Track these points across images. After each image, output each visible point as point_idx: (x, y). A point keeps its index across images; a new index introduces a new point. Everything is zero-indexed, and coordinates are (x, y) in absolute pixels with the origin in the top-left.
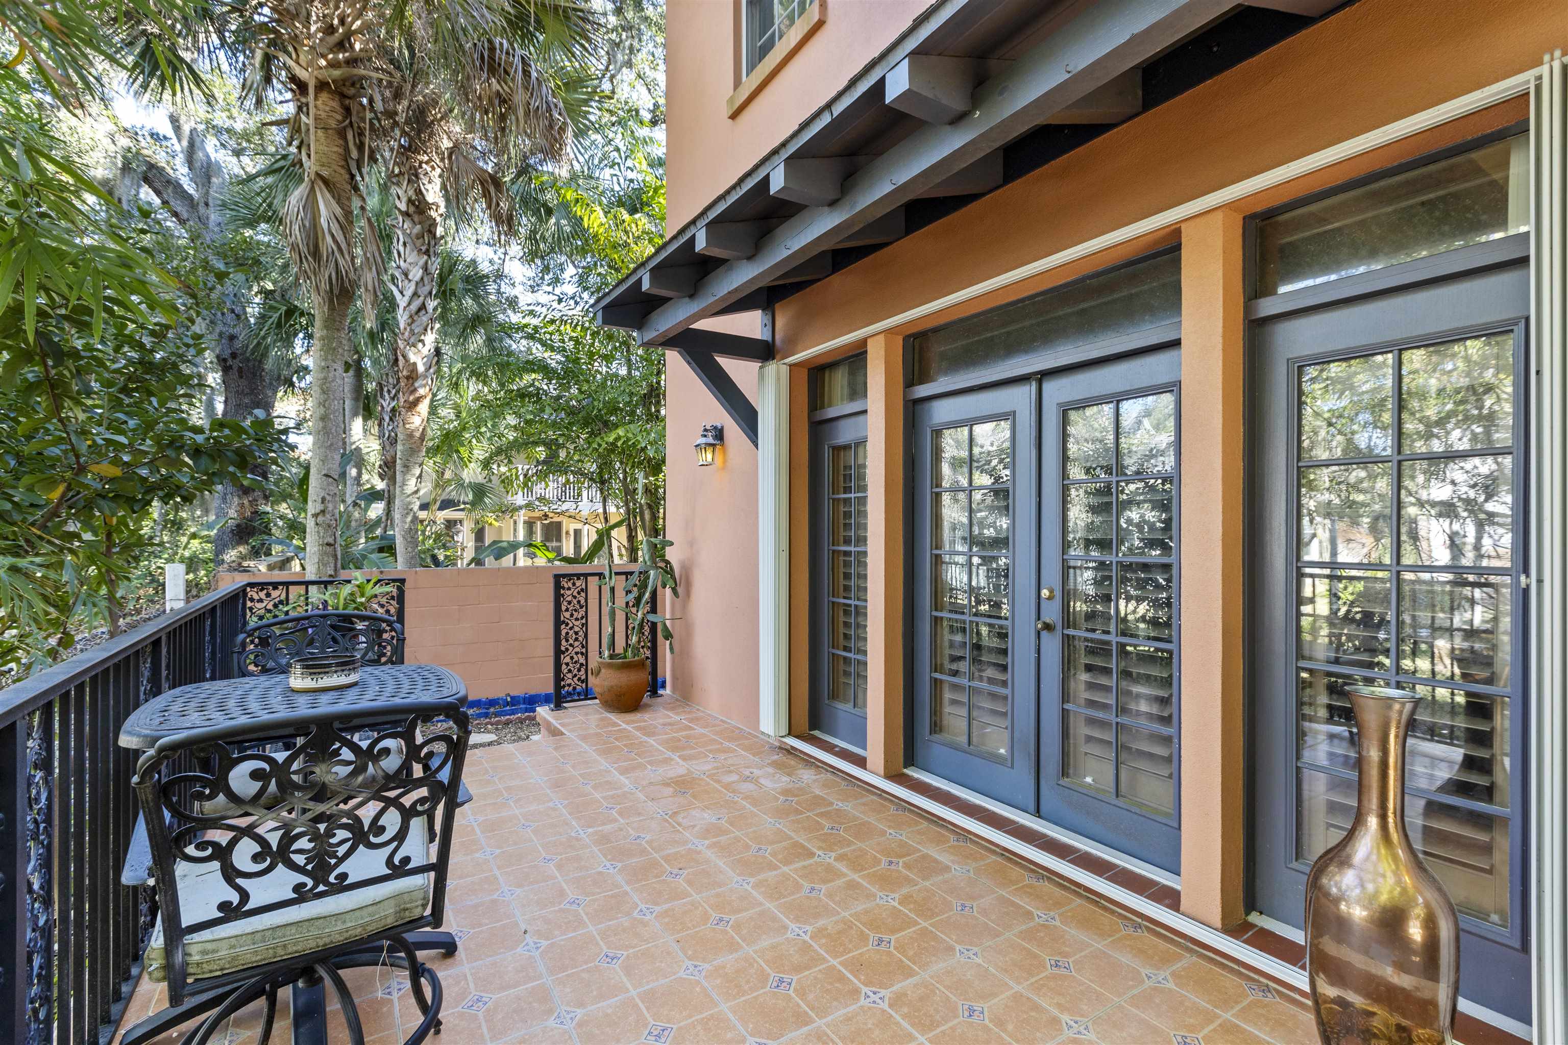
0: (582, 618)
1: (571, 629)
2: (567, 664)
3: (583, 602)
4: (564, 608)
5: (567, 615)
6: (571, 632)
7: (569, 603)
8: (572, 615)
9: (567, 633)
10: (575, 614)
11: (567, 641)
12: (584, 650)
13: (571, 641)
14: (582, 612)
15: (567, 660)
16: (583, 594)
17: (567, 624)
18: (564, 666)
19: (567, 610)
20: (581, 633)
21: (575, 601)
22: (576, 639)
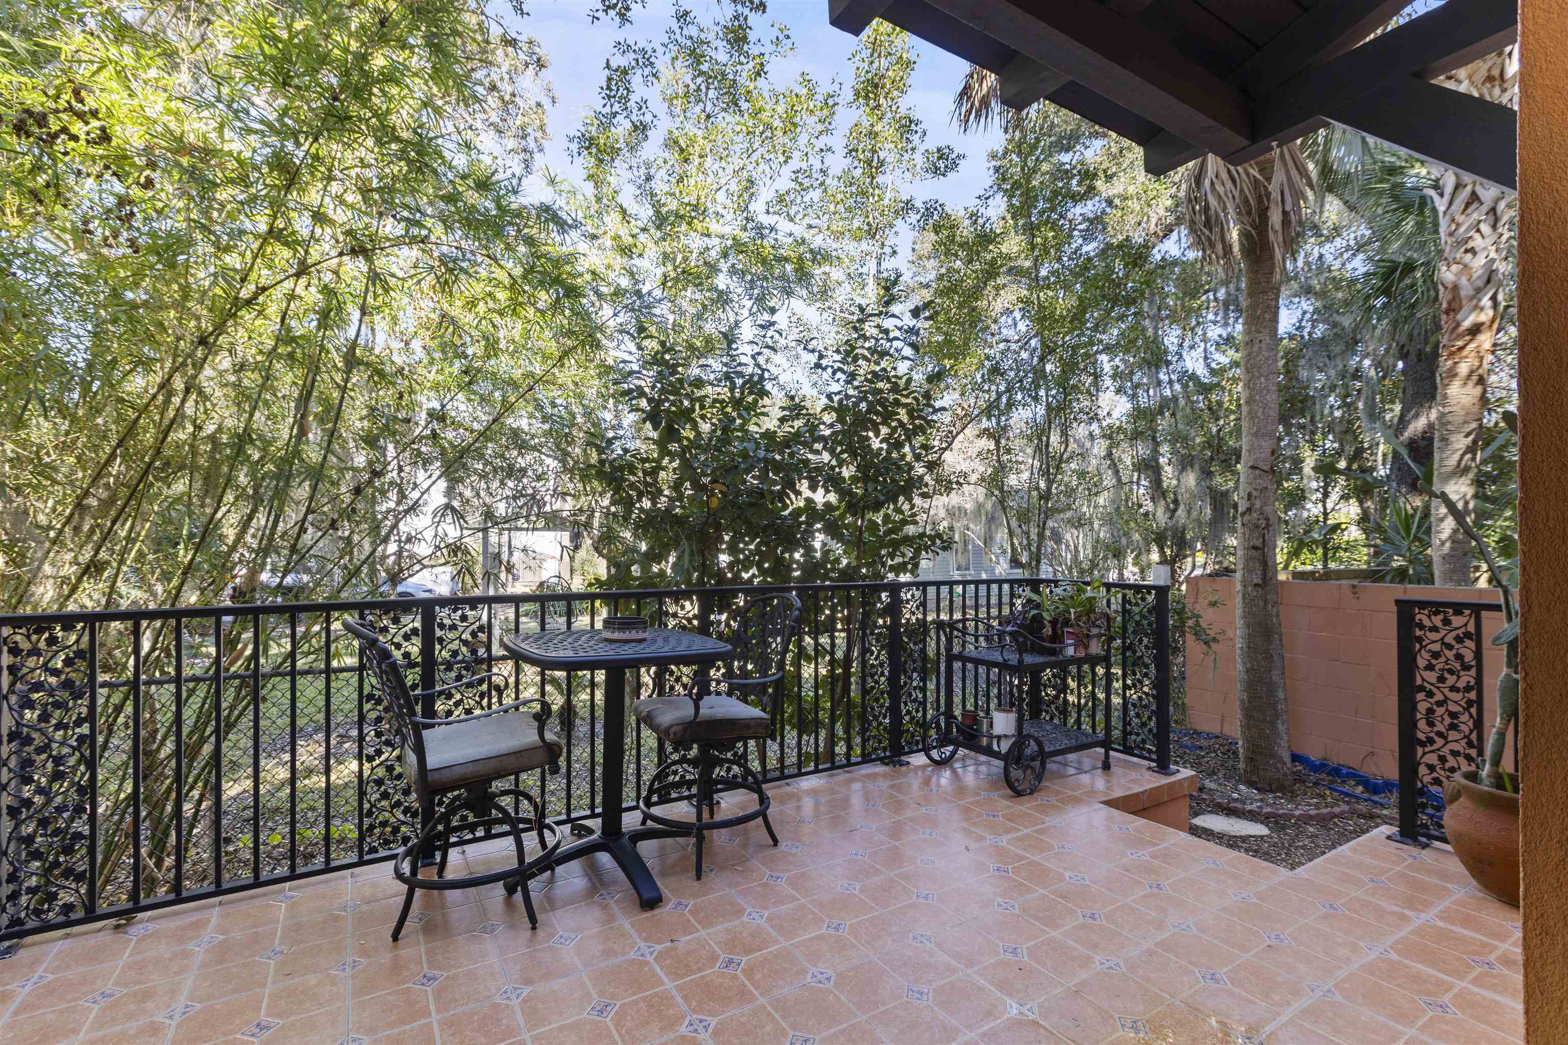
0: (1468, 689)
1: (1440, 704)
2: (1431, 768)
3: (1469, 657)
4: (1421, 663)
5: (1431, 676)
6: (1440, 711)
7: (1436, 655)
8: (1442, 679)
9: (1430, 711)
10: (1451, 680)
11: (1431, 724)
12: (1473, 752)
13: (1440, 727)
14: (1467, 678)
15: (1432, 759)
16: (1471, 644)
17: (1430, 694)
18: (1423, 770)
19: (1430, 667)
20: (1465, 717)
21: (1450, 654)
22: (1453, 727)
